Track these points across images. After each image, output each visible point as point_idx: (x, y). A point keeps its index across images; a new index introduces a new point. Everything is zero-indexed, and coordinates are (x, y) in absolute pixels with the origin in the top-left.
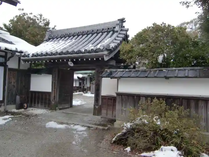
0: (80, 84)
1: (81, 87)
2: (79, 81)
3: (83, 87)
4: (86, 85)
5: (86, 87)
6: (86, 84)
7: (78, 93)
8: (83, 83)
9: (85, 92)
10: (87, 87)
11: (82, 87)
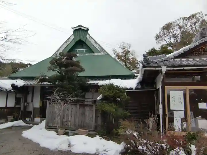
0: (18, 101)
1: (20, 108)
2: (14, 95)
3: (25, 107)
4: (31, 105)
5: (30, 109)
6: (32, 101)
7: (10, 124)
8: (26, 101)
9: (27, 119)
10: (34, 109)
11: (22, 109)
